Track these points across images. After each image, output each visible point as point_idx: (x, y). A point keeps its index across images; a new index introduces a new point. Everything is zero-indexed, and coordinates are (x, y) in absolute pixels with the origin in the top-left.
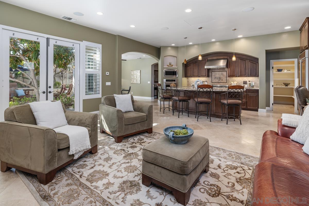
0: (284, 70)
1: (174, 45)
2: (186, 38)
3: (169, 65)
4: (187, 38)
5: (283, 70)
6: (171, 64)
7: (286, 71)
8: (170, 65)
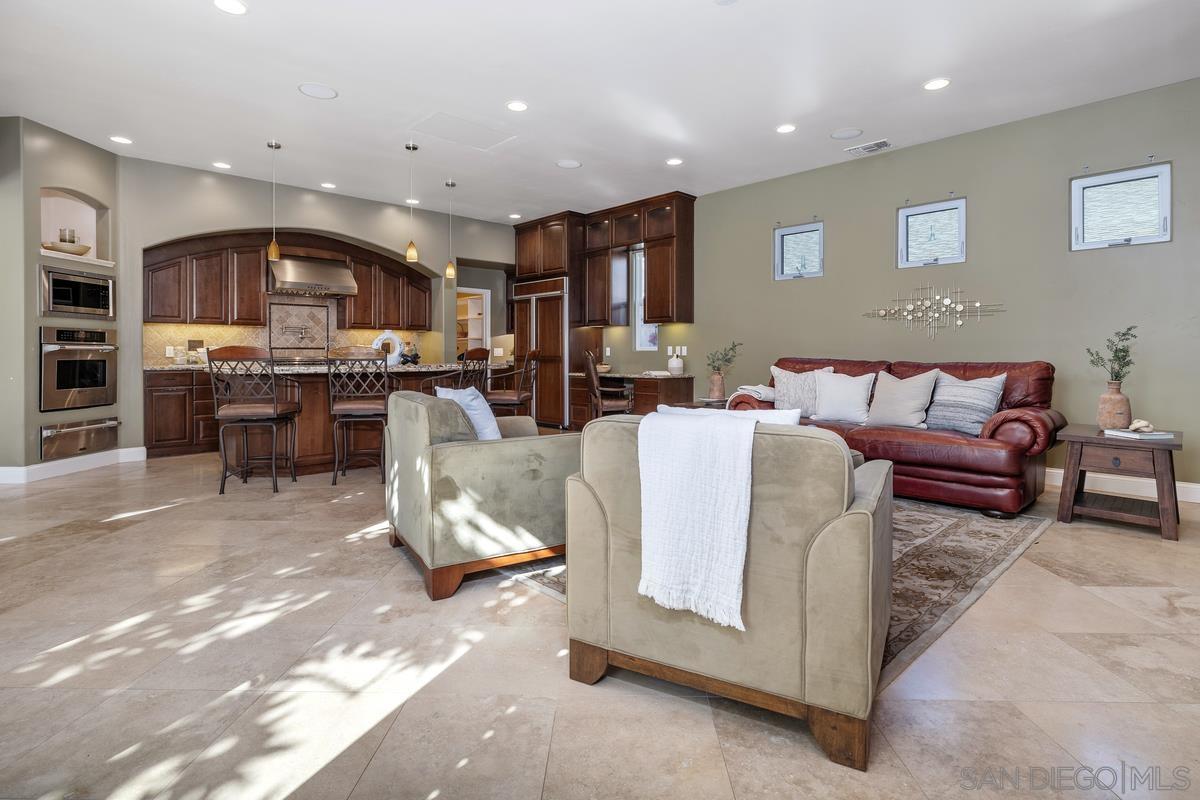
1: (128, 142)
2: (278, 147)
4: (280, 150)
6: (73, 242)
8: (69, 246)
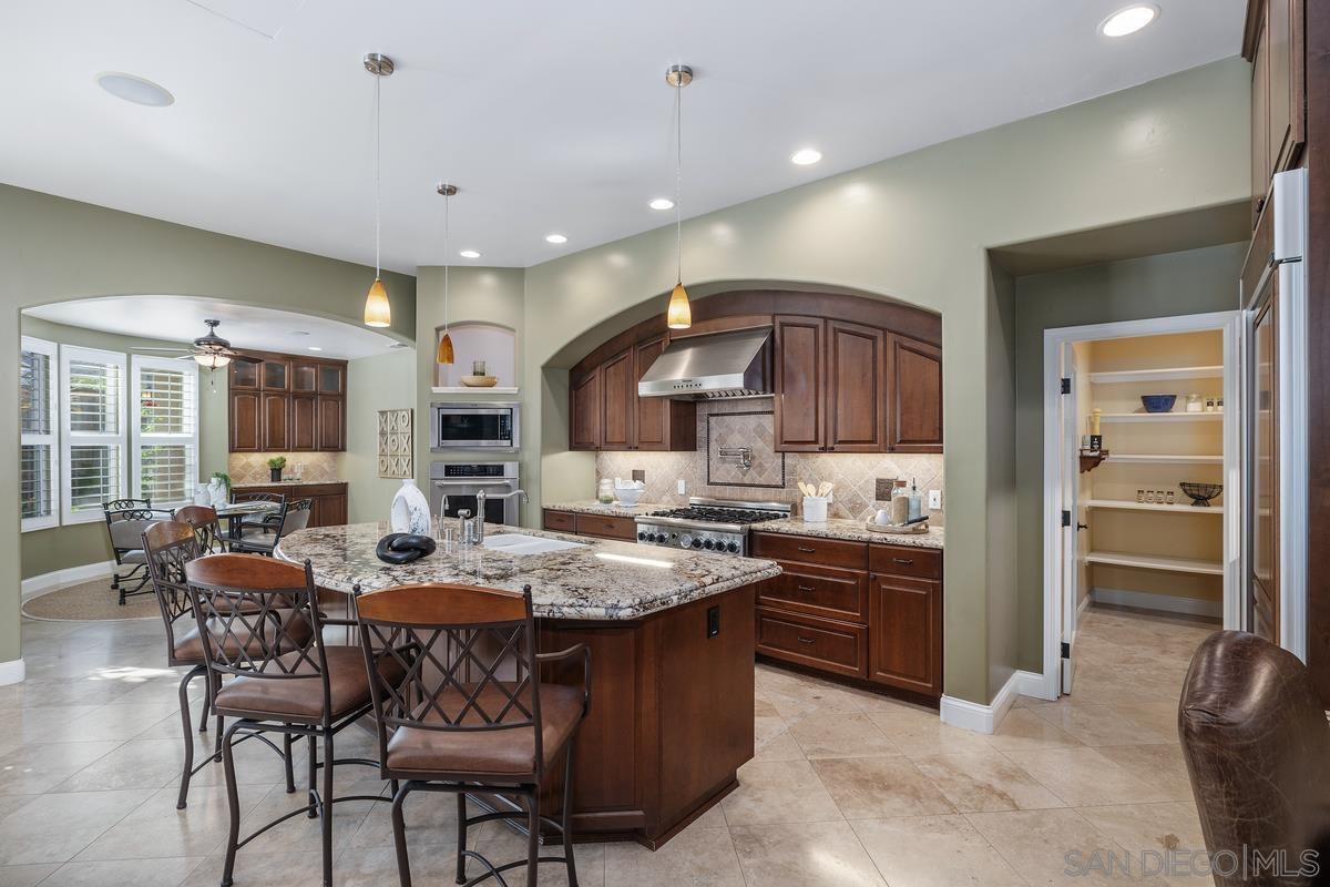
0: (1188, 399)
1: (477, 255)
3: (470, 379)
5: (1177, 402)
6: (484, 374)
7: (1194, 408)
8: (478, 379)
